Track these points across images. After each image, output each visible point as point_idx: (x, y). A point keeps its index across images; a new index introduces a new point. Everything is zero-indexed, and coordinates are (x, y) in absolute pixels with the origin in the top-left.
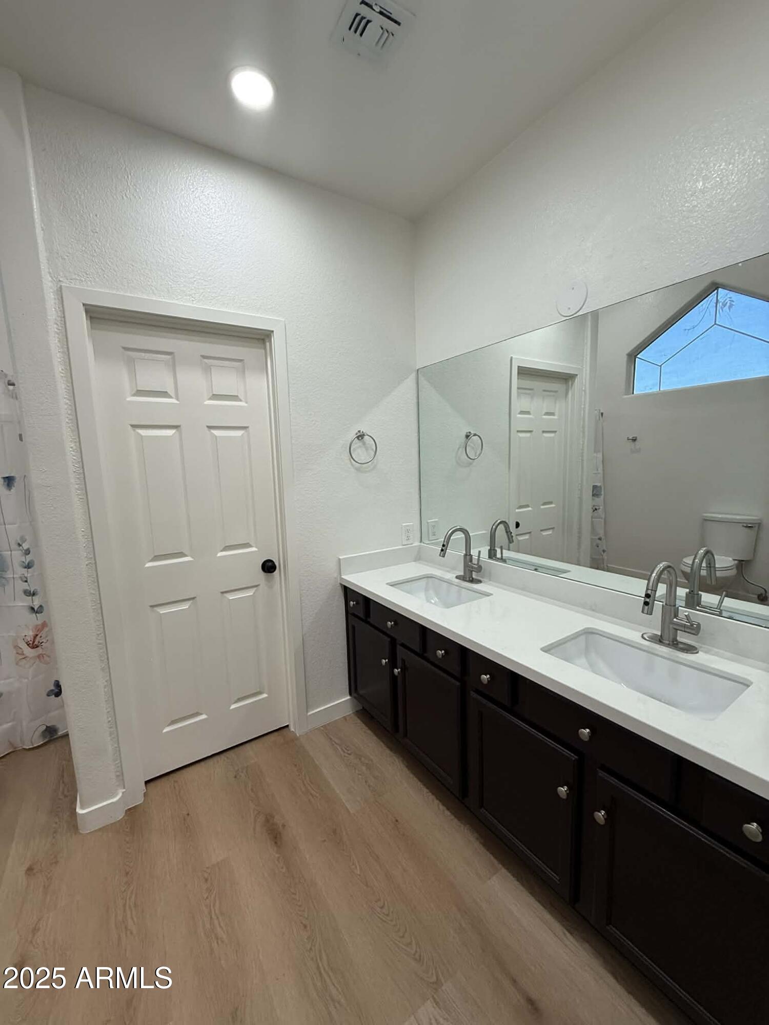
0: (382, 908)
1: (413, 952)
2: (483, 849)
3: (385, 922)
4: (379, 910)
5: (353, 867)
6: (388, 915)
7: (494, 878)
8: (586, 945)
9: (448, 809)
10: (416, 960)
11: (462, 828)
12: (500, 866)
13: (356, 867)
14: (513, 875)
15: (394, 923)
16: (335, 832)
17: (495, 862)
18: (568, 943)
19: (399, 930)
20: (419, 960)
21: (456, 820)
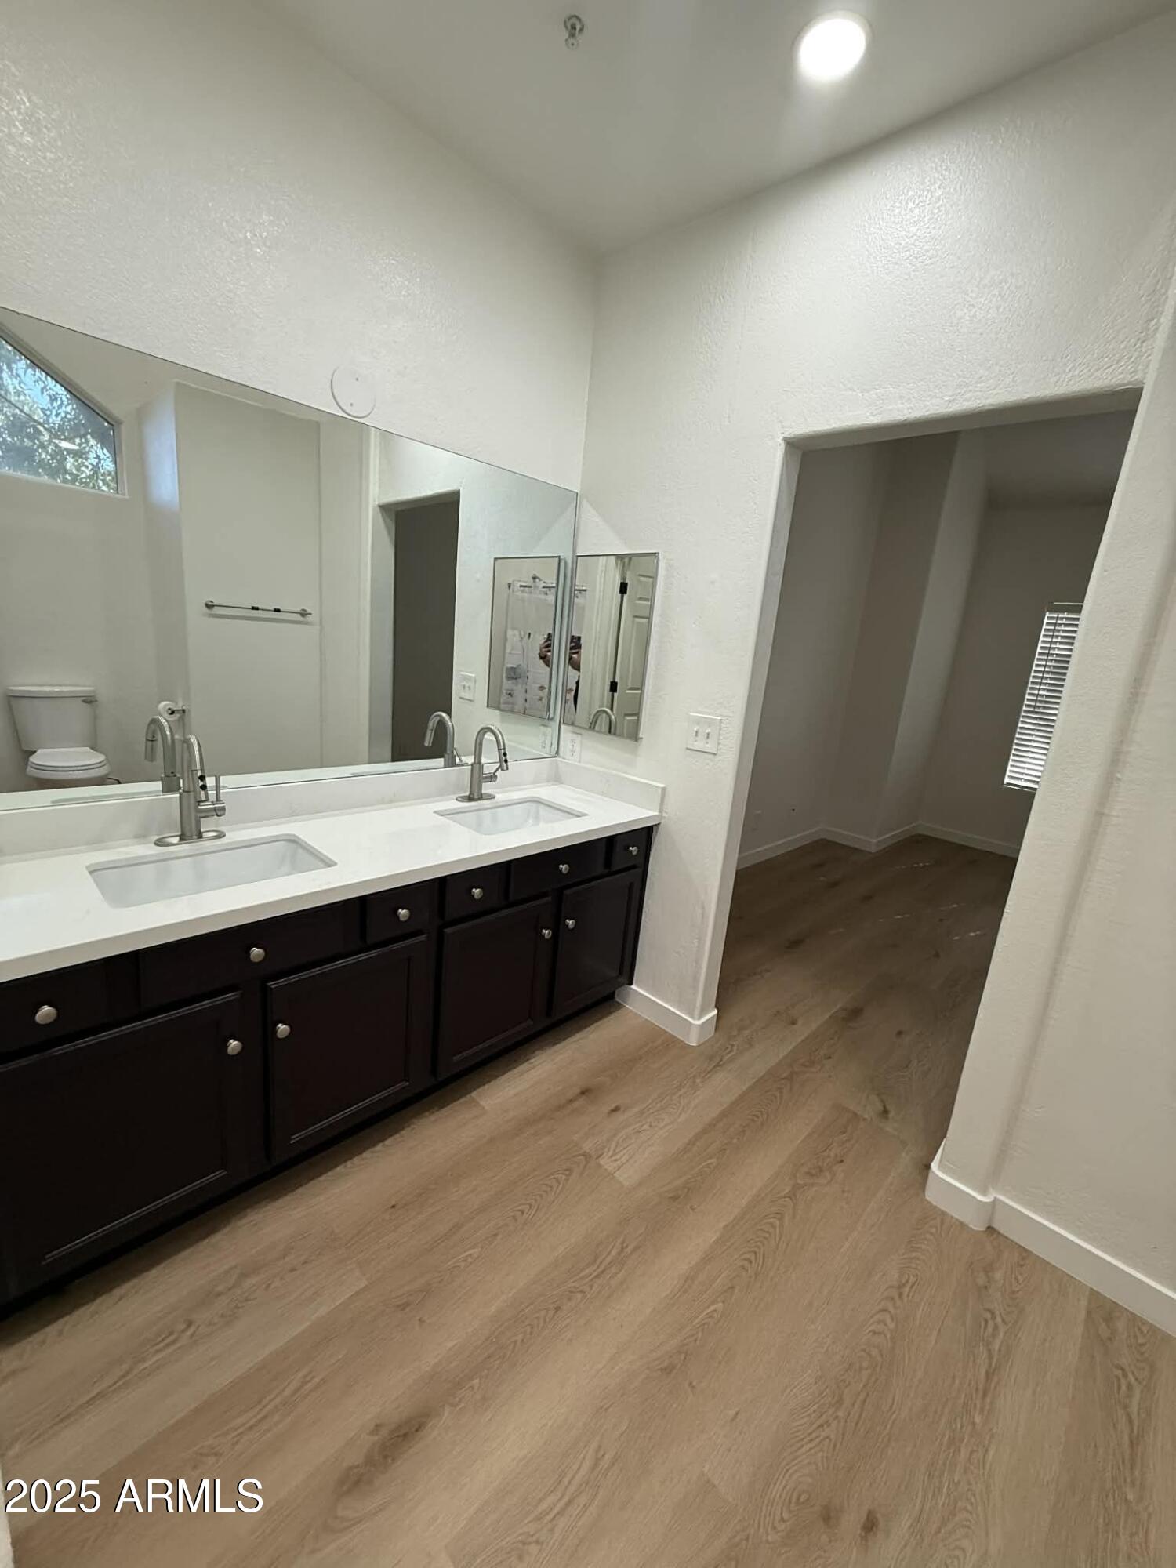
0: (523, 1212)
1: (564, 1177)
2: (445, 1109)
3: (538, 1207)
4: (525, 1216)
5: (470, 1259)
6: (530, 1205)
7: (482, 1103)
8: (537, 1053)
9: (383, 1140)
10: (570, 1175)
11: (415, 1126)
12: (468, 1096)
13: (470, 1255)
14: (479, 1087)
15: (538, 1198)
16: (403, 1307)
17: (463, 1100)
18: (539, 1062)
19: (546, 1192)
20: (570, 1170)
21: (403, 1132)
